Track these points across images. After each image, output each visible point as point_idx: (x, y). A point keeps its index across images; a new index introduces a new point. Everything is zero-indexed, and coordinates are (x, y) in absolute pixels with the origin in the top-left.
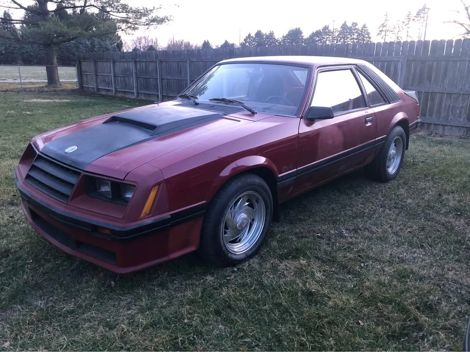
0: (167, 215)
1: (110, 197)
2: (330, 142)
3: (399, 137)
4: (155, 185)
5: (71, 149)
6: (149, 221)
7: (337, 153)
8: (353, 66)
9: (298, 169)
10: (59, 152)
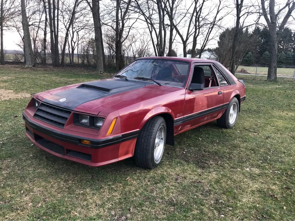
0: (120, 135)
1: (88, 125)
2: (200, 104)
3: (235, 103)
4: (114, 118)
5: (62, 100)
6: (111, 137)
7: (204, 109)
8: (211, 64)
9: (184, 116)
10: (55, 101)
